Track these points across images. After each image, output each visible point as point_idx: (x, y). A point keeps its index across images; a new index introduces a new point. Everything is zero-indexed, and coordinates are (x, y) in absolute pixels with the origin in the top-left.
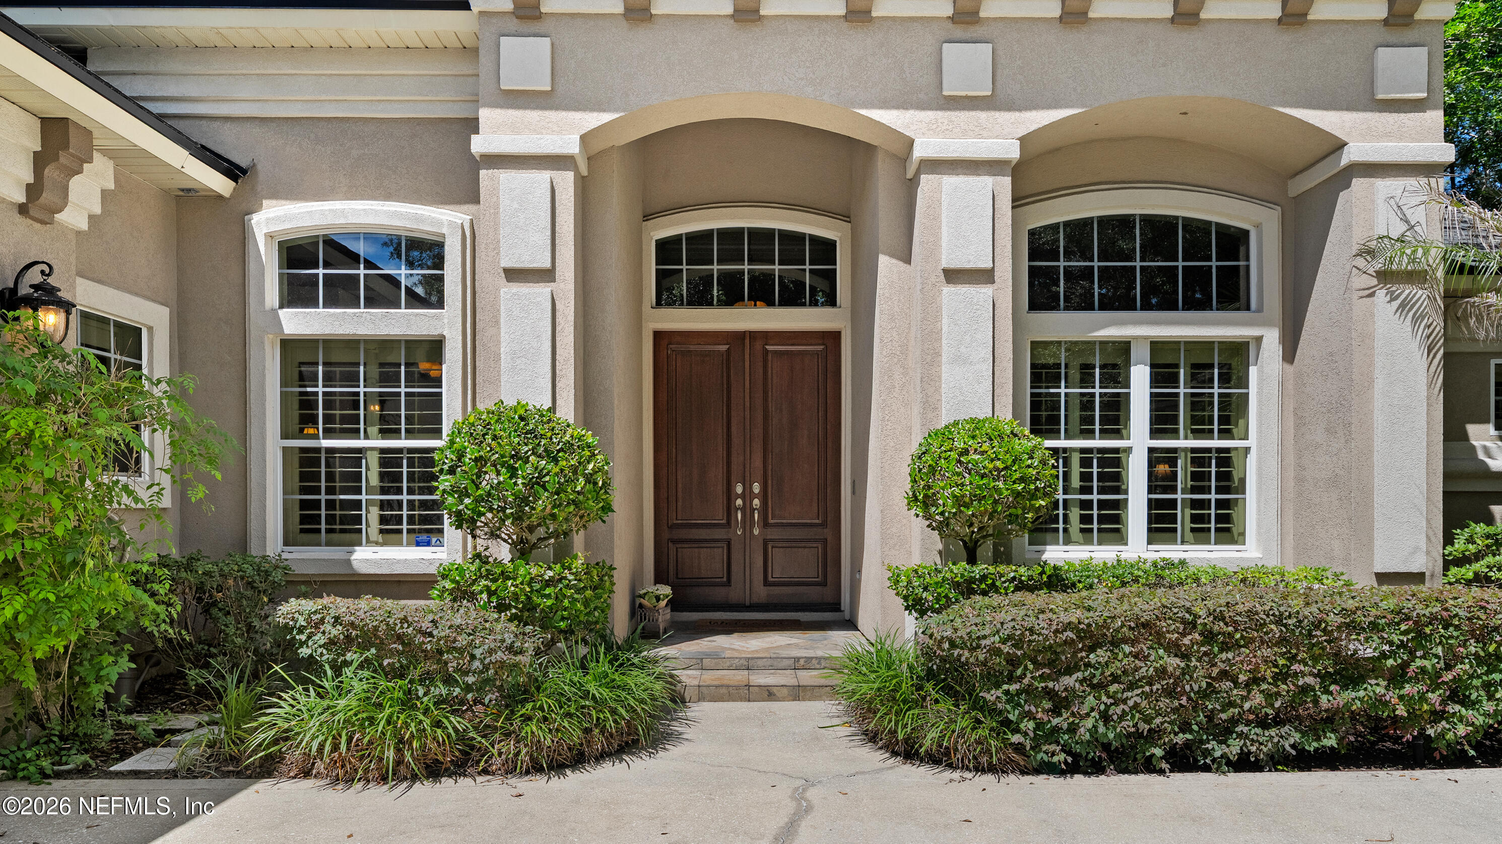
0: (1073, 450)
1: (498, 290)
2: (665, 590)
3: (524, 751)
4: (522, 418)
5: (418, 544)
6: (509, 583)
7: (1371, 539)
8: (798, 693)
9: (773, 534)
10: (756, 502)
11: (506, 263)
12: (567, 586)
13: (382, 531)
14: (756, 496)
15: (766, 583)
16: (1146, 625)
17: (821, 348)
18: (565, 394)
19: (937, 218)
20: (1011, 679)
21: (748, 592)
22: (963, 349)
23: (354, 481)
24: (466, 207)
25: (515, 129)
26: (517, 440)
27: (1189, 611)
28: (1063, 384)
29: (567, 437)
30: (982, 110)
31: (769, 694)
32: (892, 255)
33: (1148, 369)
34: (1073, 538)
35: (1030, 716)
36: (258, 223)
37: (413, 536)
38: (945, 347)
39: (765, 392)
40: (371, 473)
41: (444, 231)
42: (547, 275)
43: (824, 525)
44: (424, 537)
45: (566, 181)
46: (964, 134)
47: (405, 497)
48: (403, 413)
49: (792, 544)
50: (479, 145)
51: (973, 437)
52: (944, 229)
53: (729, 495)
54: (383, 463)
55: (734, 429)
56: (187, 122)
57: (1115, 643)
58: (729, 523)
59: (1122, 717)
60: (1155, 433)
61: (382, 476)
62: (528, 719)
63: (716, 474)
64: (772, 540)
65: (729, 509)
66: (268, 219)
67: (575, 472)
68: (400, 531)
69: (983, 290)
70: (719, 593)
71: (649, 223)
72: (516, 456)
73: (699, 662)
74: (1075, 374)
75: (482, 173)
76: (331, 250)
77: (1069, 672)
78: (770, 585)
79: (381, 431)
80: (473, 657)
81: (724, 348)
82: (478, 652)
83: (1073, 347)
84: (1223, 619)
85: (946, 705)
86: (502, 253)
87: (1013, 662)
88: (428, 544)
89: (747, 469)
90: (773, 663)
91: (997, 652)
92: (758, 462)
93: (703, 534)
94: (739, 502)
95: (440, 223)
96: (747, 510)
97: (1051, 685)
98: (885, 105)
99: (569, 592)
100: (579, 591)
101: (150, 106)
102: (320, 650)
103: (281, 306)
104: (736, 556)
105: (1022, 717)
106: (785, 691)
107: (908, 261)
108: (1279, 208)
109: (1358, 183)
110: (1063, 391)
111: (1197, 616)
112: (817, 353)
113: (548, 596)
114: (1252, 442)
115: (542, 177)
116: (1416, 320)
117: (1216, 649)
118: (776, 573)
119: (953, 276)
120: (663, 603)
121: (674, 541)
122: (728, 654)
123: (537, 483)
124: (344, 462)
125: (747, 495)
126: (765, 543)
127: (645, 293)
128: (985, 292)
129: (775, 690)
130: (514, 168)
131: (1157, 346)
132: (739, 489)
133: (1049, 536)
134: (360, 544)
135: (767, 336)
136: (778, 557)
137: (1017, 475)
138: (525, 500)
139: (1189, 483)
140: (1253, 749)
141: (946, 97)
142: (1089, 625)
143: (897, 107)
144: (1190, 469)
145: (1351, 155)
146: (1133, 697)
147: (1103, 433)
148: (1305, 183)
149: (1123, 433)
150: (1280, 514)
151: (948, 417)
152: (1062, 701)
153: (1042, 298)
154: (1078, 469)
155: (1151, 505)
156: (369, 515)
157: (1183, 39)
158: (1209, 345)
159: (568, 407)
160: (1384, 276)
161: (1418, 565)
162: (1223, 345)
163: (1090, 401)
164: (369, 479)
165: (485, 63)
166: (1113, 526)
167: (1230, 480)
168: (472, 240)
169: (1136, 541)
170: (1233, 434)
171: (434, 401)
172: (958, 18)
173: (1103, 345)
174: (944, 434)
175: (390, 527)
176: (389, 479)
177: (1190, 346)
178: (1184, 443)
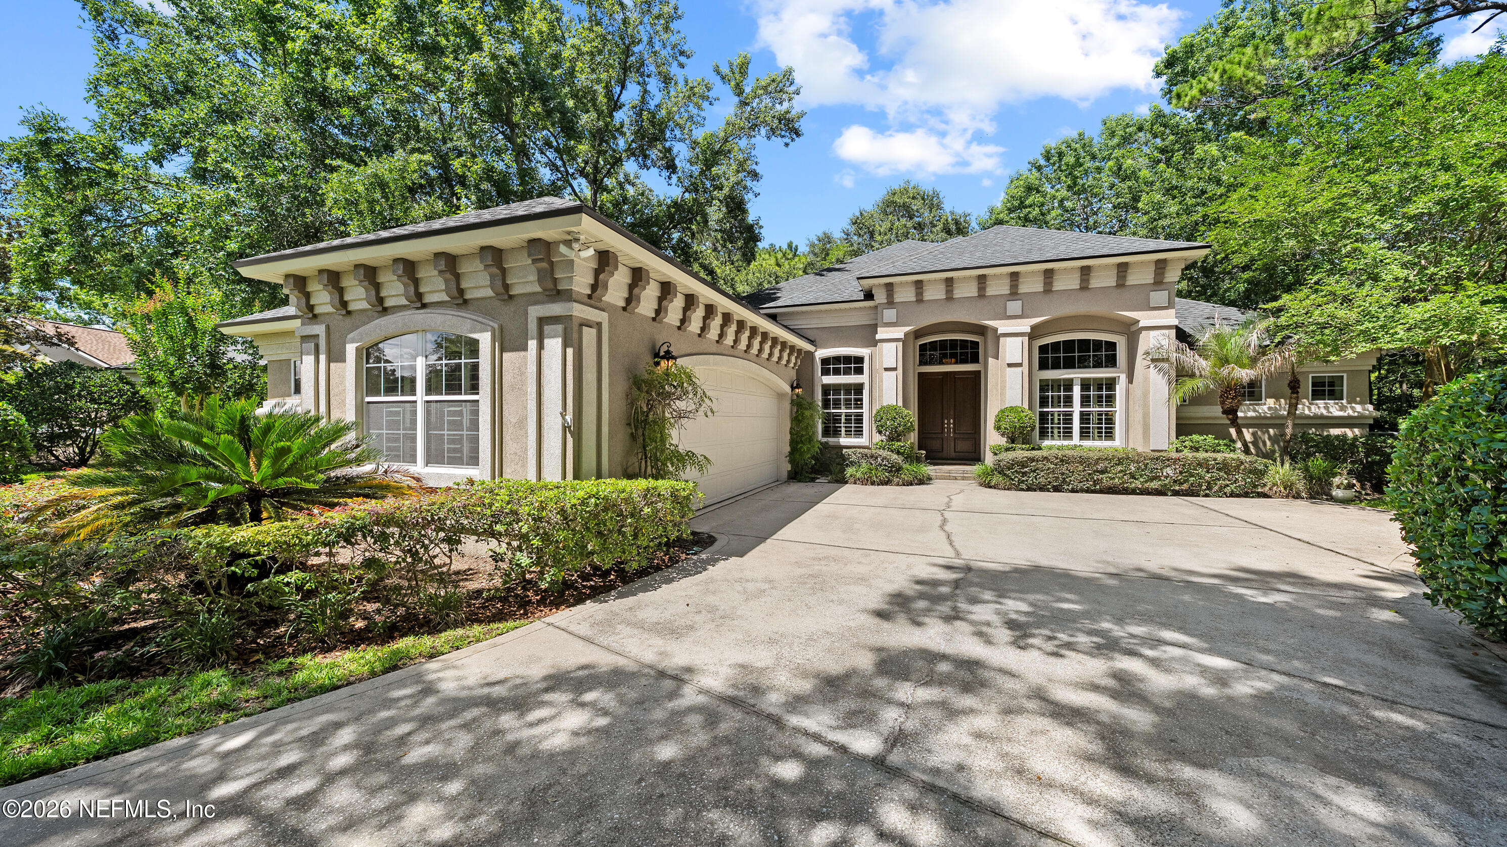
0: (1055, 411)
1: (883, 373)
2: (924, 452)
3: (901, 481)
4: (895, 409)
5: (858, 438)
6: (893, 446)
7: (1149, 439)
8: (963, 478)
9: (957, 436)
10: (952, 426)
11: (884, 366)
12: (906, 447)
13: (846, 434)
14: (951, 424)
15: (956, 451)
16: (1047, 457)
17: (974, 377)
18: (900, 400)
19: (1005, 349)
20: (1013, 469)
21: (949, 454)
22: (1014, 386)
23: (839, 421)
24: (870, 349)
25: (887, 332)
26: (894, 414)
28: (1050, 392)
30: (1019, 319)
32: (993, 357)
33: (1079, 388)
34: (1055, 439)
35: (1017, 477)
36: (816, 355)
37: (856, 436)
38: (1007, 386)
39: (955, 391)
40: (843, 418)
41: (865, 355)
42: (895, 369)
43: (975, 434)
44: (859, 436)
45: (900, 345)
46: (1013, 326)
47: (853, 425)
48: (853, 403)
49: (964, 439)
50: (878, 337)
52: (1007, 352)
53: (943, 424)
54: (846, 416)
55: (944, 401)
57: (1039, 461)
58: (943, 433)
59: (1039, 478)
60: (1082, 406)
61: (846, 420)
62: (901, 474)
63: (939, 418)
64: (957, 438)
65: (943, 428)
66: (819, 354)
67: (907, 421)
68: (852, 435)
70: (940, 455)
71: (917, 342)
72: (894, 418)
73: (936, 471)
74: (1056, 388)
75: (878, 343)
76: (833, 360)
77: (1027, 468)
79: (846, 407)
81: (941, 377)
82: (891, 460)
83: (1054, 380)
85: (999, 475)
86: (883, 364)
87: (1013, 465)
88: (861, 438)
89: (949, 415)
90: (957, 471)
91: (1009, 463)
92: (952, 412)
93: (934, 435)
94: (946, 426)
95: (864, 353)
96: (949, 428)
97: (1022, 470)
98: (989, 319)
99: (906, 449)
100: (908, 449)
101: (790, 328)
102: (854, 459)
103: (822, 376)
104: (945, 443)
105: (1015, 478)
107: (998, 359)
108: (1126, 336)
109: (1144, 332)
110: (1050, 394)
113: (902, 450)
114: (1117, 409)
115: (894, 344)
116: (1164, 374)
117: (1065, 464)
118: (959, 448)
119: (1010, 365)
120: (924, 456)
121: (924, 438)
122: (943, 469)
123: (898, 424)
124: (837, 416)
125: (949, 424)
126: (955, 439)
127: (916, 363)
128: (1019, 369)
129: (957, 478)
130: (887, 342)
131: (1082, 379)
132: (946, 422)
133: (1045, 438)
134: (842, 437)
135: (955, 373)
136: (959, 443)
137: (1023, 421)
138: (896, 428)
139: (1097, 422)
140: (1076, 487)
141: (1008, 316)
142: (1032, 457)
143: (993, 320)
144: (1097, 417)
145: (1141, 324)
146: (1043, 474)
147: (1065, 406)
148: (1133, 328)
149: (1071, 406)
150: (1127, 431)
151: (1008, 405)
152: (1024, 474)
153: (1043, 366)
154: (1056, 417)
155: (1081, 428)
156: (843, 429)
157: (1085, 294)
158: (1102, 379)
159: (900, 404)
160: (1153, 360)
161: (1165, 447)
162: (1107, 379)
163: (1059, 397)
164: (843, 420)
165: (879, 316)
166: (1068, 434)
167: (1110, 420)
168: (871, 357)
169: (1076, 439)
170: (1111, 406)
171: (861, 400)
172: (1012, 294)
173: (1065, 380)
174: (1003, 411)
175: (848, 433)
176: (848, 421)
177: (1095, 379)
178: (1094, 409)
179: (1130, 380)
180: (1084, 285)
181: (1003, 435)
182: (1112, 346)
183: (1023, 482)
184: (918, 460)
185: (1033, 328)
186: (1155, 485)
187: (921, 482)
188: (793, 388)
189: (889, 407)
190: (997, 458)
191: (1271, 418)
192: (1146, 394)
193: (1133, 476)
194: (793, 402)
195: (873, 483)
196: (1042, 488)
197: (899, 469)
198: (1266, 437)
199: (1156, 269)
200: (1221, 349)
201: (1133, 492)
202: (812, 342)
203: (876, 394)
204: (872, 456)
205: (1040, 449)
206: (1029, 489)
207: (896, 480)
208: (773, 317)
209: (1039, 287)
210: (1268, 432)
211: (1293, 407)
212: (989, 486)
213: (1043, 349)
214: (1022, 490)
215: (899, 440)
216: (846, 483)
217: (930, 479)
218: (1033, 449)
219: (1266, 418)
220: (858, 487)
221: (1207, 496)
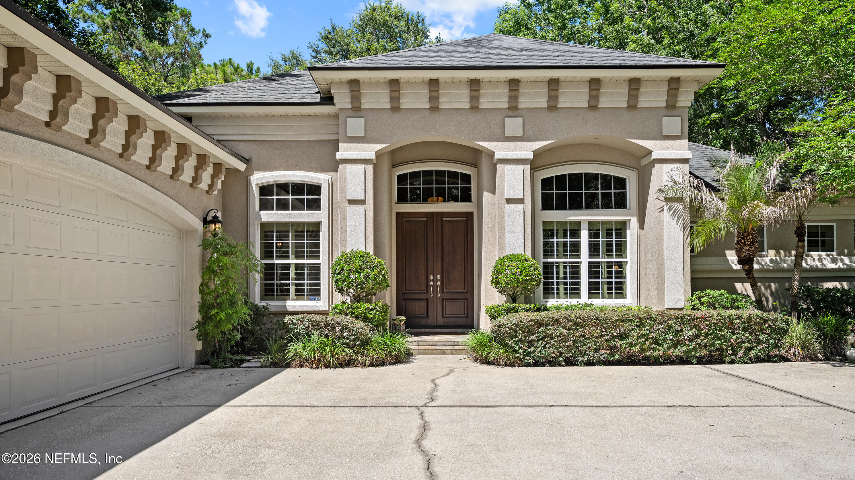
0: (561, 262)
1: (345, 207)
2: (403, 318)
3: (368, 359)
4: (361, 256)
5: (311, 300)
6: (359, 310)
7: (664, 296)
8: (454, 352)
9: (445, 296)
10: (439, 283)
11: (349, 198)
12: (377, 311)
13: (296, 295)
14: (439, 280)
15: (443, 317)
16: (557, 320)
17: (465, 219)
18: (369, 245)
19: (503, 180)
20: (516, 337)
21: (435, 321)
22: (513, 228)
23: (286, 276)
24: (329, 173)
25: (352, 150)
26: (361, 264)
27: (569, 316)
28: (555, 238)
29: (376, 262)
30: (519, 141)
31: (444, 353)
32: (488, 192)
33: (587, 232)
34: (561, 297)
35: (521, 348)
36: (253, 180)
37: (309, 297)
38: (506, 227)
39: (442, 237)
40: (292, 272)
41: (322, 182)
42: (363, 202)
43: (467, 292)
44: (313, 297)
45: (370, 168)
46: (513, 150)
47: (306, 282)
48: (305, 250)
49: (454, 300)
50: (339, 156)
51: (511, 261)
52: (506, 184)
53: (428, 280)
54: (296, 269)
55: (429, 252)
56: (226, 142)
57: (547, 325)
58: (427, 292)
59: (549, 348)
60: (591, 256)
61: (296, 274)
62: (368, 350)
63: (422, 272)
64: (445, 299)
65: (428, 286)
66: (257, 179)
67: (379, 274)
68: (304, 295)
69: (520, 206)
70: (424, 321)
71: (394, 169)
72: (361, 269)
73: (418, 343)
74: (561, 234)
75: (340, 166)
76: (278, 189)
77: (533, 334)
78: (445, 317)
79: (296, 257)
80: (353, 330)
81: (425, 219)
82: (355, 329)
83: (559, 223)
84: (580, 318)
85: (498, 346)
86: (347, 194)
87: (516, 331)
88: (315, 300)
89: (435, 269)
90: (445, 343)
91: (511, 328)
92: (439, 266)
93: (416, 296)
94: (432, 283)
95: (320, 179)
96: (435, 286)
97: (527, 338)
98: (484, 140)
99: (377, 313)
100: (381, 312)
101: (213, 137)
102: (302, 330)
103: (260, 210)
104: (430, 306)
105: (519, 348)
106: (449, 351)
107: (494, 194)
108: (636, 170)
109: (657, 166)
110: (555, 240)
111: (571, 317)
112: (464, 221)
113: (371, 314)
114: (628, 259)
115: (361, 167)
116: (679, 217)
117: (578, 327)
118: (447, 313)
119: (509, 201)
120: (403, 323)
121: (405, 299)
122: (428, 340)
123: (367, 278)
124: (282, 268)
125: (435, 280)
126: (443, 300)
127: (393, 198)
128: (521, 207)
129: (445, 351)
130: (351, 164)
131: (590, 223)
132: (432, 278)
133: (550, 296)
134: (288, 299)
135: (443, 214)
136: (448, 306)
137: (525, 274)
138: (364, 283)
139: (606, 275)
140: (591, 359)
141: (506, 137)
142: (538, 320)
143: (489, 141)
144: (606, 270)
145: (654, 156)
146: (553, 342)
147: (572, 256)
148: (644, 162)
149: (578, 256)
150: (639, 287)
151: (508, 252)
152: (531, 343)
153: (547, 205)
154: (562, 270)
155: (590, 283)
156: (292, 289)
157: (592, 115)
158: (611, 222)
159: (370, 249)
160: (667, 200)
161: (680, 305)
162: (617, 222)
163: (565, 244)
164: (292, 275)
165: (341, 126)
166: (575, 292)
167: (621, 274)
168: (331, 185)
169: (584, 298)
170: (621, 256)
171: (318, 246)
172: (510, 108)
173: (571, 222)
174: (502, 260)
175: (299, 293)
176: (299, 275)
177: (604, 223)
178: (602, 260)
179: (641, 225)
180: (593, 103)
181: (502, 292)
182: (621, 183)
183: (529, 354)
184: (395, 329)
185: (537, 154)
186: (677, 352)
187: (397, 361)
188: (206, 222)
189: (353, 254)
190: (497, 322)
191: (773, 271)
192: (660, 240)
193: (656, 342)
194: (205, 245)
195: (327, 366)
196: (552, 362)
197: (366, 343)
198: (768, 293)
199: (670, 89)
200: (741, 185)
201: (656, 362)
202: (246, 160)
203: (338, 237)
204: (327, 325)
205: (546, 309)
206: (536, 364)
207: (361, 359)
208: (188, 119)
209: (543, 103)
210: (770, 287)
211: (799, 257)
212: (487, 362)
213: (547, 183)
214: (528, 365)
215: (369, 301)
216: (288, 366)
217: (409, 354)
218: (539, 310)
219: (768, 271)
220: (305, 372)
221: (732, 362)
